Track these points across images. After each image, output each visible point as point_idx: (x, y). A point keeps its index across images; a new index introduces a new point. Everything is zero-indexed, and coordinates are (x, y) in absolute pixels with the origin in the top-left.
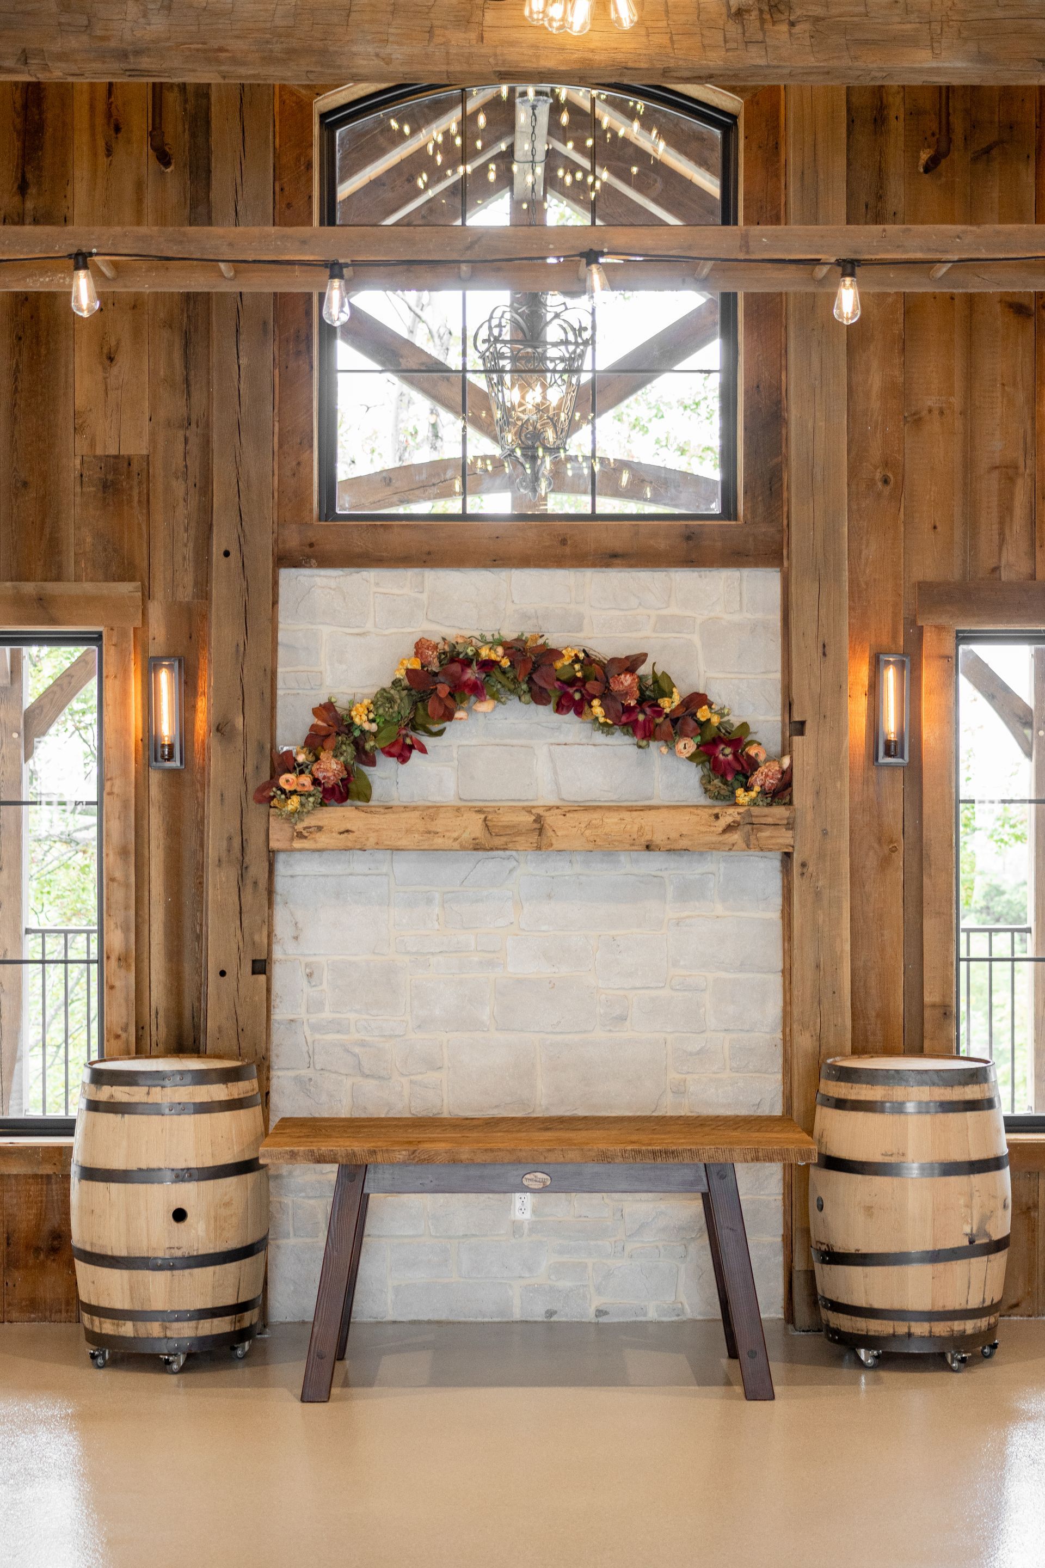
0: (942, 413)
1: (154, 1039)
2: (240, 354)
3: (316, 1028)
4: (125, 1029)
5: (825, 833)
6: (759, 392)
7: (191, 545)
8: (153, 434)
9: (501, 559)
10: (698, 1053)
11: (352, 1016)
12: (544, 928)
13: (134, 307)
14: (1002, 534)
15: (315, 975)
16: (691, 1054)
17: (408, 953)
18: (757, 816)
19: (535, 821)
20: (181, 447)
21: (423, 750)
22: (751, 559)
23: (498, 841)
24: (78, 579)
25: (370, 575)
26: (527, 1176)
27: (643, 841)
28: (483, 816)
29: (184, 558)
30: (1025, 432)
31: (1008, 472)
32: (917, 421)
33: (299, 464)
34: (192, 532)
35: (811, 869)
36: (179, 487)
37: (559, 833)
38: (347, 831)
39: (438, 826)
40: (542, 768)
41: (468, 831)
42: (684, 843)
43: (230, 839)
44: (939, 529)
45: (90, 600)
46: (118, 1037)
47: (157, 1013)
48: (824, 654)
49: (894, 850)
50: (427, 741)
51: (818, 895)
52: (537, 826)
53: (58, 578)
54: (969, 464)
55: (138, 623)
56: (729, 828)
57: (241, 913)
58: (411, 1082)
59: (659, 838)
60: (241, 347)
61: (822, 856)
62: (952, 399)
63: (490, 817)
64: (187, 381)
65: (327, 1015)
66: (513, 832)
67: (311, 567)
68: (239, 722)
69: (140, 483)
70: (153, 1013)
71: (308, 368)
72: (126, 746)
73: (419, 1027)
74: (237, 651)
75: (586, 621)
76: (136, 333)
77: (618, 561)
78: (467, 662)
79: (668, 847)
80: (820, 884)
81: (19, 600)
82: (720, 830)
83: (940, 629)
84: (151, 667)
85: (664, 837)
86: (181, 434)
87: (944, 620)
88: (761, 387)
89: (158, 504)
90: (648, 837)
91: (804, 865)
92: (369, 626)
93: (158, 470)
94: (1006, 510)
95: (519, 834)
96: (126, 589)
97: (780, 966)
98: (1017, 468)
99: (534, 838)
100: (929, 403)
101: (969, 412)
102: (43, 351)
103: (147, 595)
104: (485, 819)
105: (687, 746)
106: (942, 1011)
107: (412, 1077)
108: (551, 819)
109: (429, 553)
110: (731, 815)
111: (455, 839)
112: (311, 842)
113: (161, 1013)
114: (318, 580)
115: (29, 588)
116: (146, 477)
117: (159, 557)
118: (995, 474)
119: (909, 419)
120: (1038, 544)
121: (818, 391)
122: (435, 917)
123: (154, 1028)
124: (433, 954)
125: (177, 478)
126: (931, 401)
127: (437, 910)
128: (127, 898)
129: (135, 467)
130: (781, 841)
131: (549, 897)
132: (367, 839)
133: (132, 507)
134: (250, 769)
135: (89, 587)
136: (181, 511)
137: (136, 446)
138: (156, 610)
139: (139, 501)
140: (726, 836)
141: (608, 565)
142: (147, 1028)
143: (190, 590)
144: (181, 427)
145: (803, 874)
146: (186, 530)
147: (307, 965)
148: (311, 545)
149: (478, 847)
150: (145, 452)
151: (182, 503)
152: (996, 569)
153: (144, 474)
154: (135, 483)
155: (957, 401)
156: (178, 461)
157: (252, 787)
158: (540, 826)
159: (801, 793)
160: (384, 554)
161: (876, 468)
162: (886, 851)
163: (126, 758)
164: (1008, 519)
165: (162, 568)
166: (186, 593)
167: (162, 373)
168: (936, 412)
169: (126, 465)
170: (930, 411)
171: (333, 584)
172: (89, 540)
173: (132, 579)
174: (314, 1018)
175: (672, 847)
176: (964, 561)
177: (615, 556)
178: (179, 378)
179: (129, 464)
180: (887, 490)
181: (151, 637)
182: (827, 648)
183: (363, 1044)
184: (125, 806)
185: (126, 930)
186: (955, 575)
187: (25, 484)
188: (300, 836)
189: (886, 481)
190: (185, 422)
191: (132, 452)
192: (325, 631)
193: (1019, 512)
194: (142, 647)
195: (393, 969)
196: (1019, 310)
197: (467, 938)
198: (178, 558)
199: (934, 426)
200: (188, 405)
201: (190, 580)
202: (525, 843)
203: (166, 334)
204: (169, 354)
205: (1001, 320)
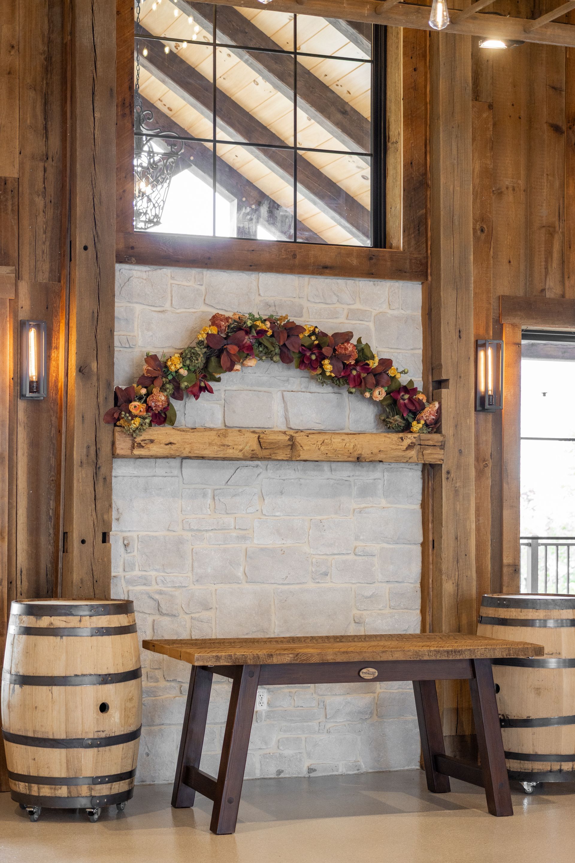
0: (514, 190)
1: (19, 590)
2: (96, 109)
3: (129, 582)
4: (1, 583)
5: (460, 452)
6: (412, 167)
7: (48, 243)
8: (22, 164)
9: (256, 265)
10: (370, 597)
11: (153, 573)
12: (277, 514)
13: (9, 73)
14: (546, 268)
15: (130, 546)
16: (367, 598)
17: (192, 530)
18: (423, 440)
19: (289, 440)
20: (41, 174)
21: (211, 391)
22: (408, 274)
23: (266, 453)
25: (167, 272)
26: (364, 670)
27: (356, 454)
28: (257, 435)
29: (43, 252)
30: (559, 206)
31: (551, 231)
32: (500, 194)
33: (124, 191)
34: (49, 234)
35: (452, 476)
36: (40, 202)
37: (305, 448)
38: (171, 443)
39: (228, 441)
40: (277, 407)
41: (249, 445)
42: (381, 456)
43: (88, 447)
44: (512, 263)
47: (21, 572)
48: (460, 337)
49: (486, 466)
50: (212, 384)
51: (456, 491)
52: (290, 443)
54: (529, 223)
55: (12, 297)
56: (410, 447)
57: (95, 499)
58: (192, 618)
59: (366, 453)
60: (95, 105)
61: (458, 467)
62: (520, 182)
63: (262, 436)
64: (46, 128)
65: (137, 573)
66: (274, 446)
67: (131, 263)
68: (94, 366)
69: (13, 197)
70: (19, 572)
71: (130, 125)
72: (3, 383)
73: (197, 581)
74: (93, 317)
75: (305, 311)
76: (10, 91)
77: (327, 271)
78: (248, 331)
79: (371, 459)
80: (458, 485)
82: (405, 448)
83: (514, 326)
84: (21, 327)
85: (369, 452)
86: (41, 164)
87: (516, 321)
88: (413, 163)
89: (25, 214)
90: (359, 452)
91: (448, 473)
92: (167, 306)
93: (25, 189)
94: (549, 254)
95: (279, 448)
96: (4, 271)
97: (421, 540)
98: (555, 228)
99: (288, 451)
100: (507, 183)
101: (530, 191)
103: (18, 277)
104: (259, 438)
105: (380, 394)
106: (514, 569)
107: (193, 615)
108: (300, 439)
109: (209, 258)
110: (409, 438)
111: (241, 451)
112: (146, 450)
113: (24, 572)
114: (134, 272)
116: (17, 194)
117: (26, 250)
118: (543, 231)
119: (495, 192)
120: (566, 277)
121: (456, 167)
122: (208, 506)
123: (19, 582)
124: (207, 531)
125: (39, 196)
126: (508, 182)
127: (209, 501)
128: (3, 490)
129: (9, 186)
130: (436, 456)
131: (282, 493)
132: (185, 449)
133: (7, 214)
134: (101, 399)
136: (41, 219)
137: (9, 172)
138: (24, 288)
139: (12, 210)
140: (408, 452)
141: (321, 274)
142: (14, 583)
143: (47, 275)
144: (41, 160)
145: (448, 478)
146: (45, 232)
147: (124, 539)
148: (132, 248)
149: (254, 457)
150: (16, 176)
151: (42, 214)
152: (543, 290)
153: (16, 192)
154: (9, 197)
155: (522, 182)
156: (40, 185)
157: (103, 412)
158: (292, 444)
159: (447, 426)
160: (181, 257)
161: (477, 221)
162: (482, 467)
163: (3, 391)
164: (550, 259)
165: (28, 259)
166: (44, 277)
167: (28, 121)
168: (511, 189)
169: (3, 184)
170: (507, 188)
171: (144, 276)
173: (7, 264)
174: (128, 575)
175: (373, 459)
176: (526, 284)
177: (326, 267)
178: (40, 125)
179: (5, 184)
180: (483, 236)
181: (20, 306)
182: (461, 333)
183: (160, 593)
184: (2, 425)
185: (2, 513)
186: (521, 293)
188: (140, 446)
189: (482, 231)
190: (45, 157)
191: (7, 175)
192: (138, 308)
193: (556, 255)
194: (15, 313)
195: (180, 541)
196: (557, 129)
197: (229, 520)
198: (39, 252)
199: (509, 198)
200: (46, 145)
201: (46, 267)
202: (282, 455)
203: (32, 94)
204: (34, 108)
205: (547, 134)
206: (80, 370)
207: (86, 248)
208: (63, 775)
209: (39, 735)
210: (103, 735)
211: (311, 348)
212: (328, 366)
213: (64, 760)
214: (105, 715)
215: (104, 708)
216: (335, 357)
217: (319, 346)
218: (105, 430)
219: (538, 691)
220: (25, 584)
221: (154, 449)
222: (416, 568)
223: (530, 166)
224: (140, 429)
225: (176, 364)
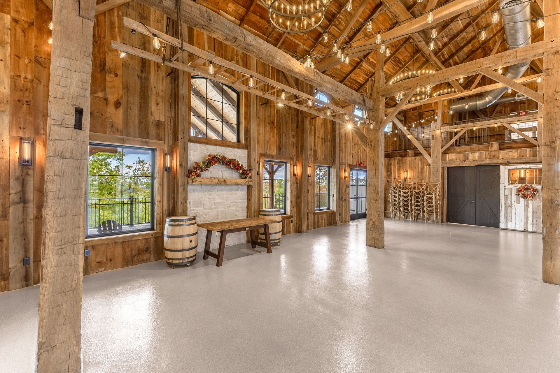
3: (190, 211)
4: (160, 213)
5: (255, 182)
7: (171, 137)
8: (165, 118)
9: (216, 145)
11: (195, 208)
12: (220, 195)
13: (162, 97)
14: (267, 149)
15: (190, 203)
16: (237, 211)
17: (203, 199)
20: (170, 121)
21: (208, 170)
22: (245, 148)
23: (220, 183)
24: (152, 139)
25: (198, 145)
26: (246, 228)
33: (189, 127)
35: (253, 187)
36: (169, 127)
37: (227, 182)
38: (201, 181)
39: (213, 181)
40: (221, 173)
41: (217, 181)
42: (240, 184)
43: (182, 182)
44: (262, 147)
45: (155, 143)
46: (159, 214)
48: (255, 161)
50: (208, 169)
51: (254, 191)
53: (149, 139)
54: (264, 140)
55: (163, 148)
56: (247, 182)
57: (184, 194)
58: (203, 217)
59: (237, 183)
60: (183, 107)
61: (254, 185)
62: (263, 132)
63: (219, 180)
64: (171, 111)
65: (192, 208)
66: (221, 182)
67: (191, 142)
68: (184, 164)
72: (161, 167)
73: (204, 209)
74: (183, 154)
76: (162, 101)
77: (230, 147)
78: (216, 158)
80: (254, 189)
81: (142, 142)
82: (245, 182)
84: (165, 155)
86: (170, 119)
87: (263, 158)
88: (246, 127)
89: (166, 129)
92: (198, 152)
93: (166, 123)
96: (161, 142)
101: (265, 134)
102: (146, 100)
103: (164, 143)
105: (241, 171)
108: (226, 180)
109: (207, 142)
110: (247, 180)
111: (215, 183)
113: (166, 210)
114: (191, 144)
115: (144, 140)
116: (164, 125)
117: (166, 138)
118: (267, 142)
121: (254, 128)
124: (206, 199)
126: (261, 132)
127: (207, 193)
128: (161, 192)
129: (162, 123)
130: (250, 183)
133: (161, 129)
134: (185, 172)
135: (154, 141)
136: (170, 131)
137: (162, 119)
138: (166, 146)
139: (163, 128)
143: (171, 144)
145: (251, 188)
146: (171, 134)
148: (190, 139)
149: (218, 184)
150: (164, 121)
152: (267, 153)
154: (162, 125)
156: (169, 123)
157: (185, 174)
158: (225, 181)
159: (252, 178)
161: (257, 139)
163: (161, 169)
165: (167, 140)
166: (170, 144)
167: (167, 109)
169: (160, 122)
171: (193, 145)
172: (154, 133)
174: (190, 209)
176: (264, 151)
178: (170, 110)
181: (165, 150)
183: (197, 212)
184: (161, 177)
185: (161, 197)
187: (142, 122)
188: (194, 182)
189: (258, 141)
190: (171, 117)
191: (162, 120)
192: (192, 152)
193: (269, 146)
194: (164, 152)
195: (201, 201)
196: (269, 123)
197: (211, 197)
198: (169, 138)
199: (261, 135)
200: (171, 115)
201: (171, 142)
202: (223, 183)
203: (167, 103)
204: (168, 106)
205: (267, 124)
206: (181, 165)
207: (181, 138)
208: (181, 258)
209: (176, 249)
210: (191, 247)
211: (228, 162)
212: (232, 166)
213: (182, 254)
214: (191, 243)
215: (191, 241)
216: (233, 164)
217: (230, 162)
218: (186, 179)
219: (273, 228)
220: (166, 212)
221: (197, 183)
222: (246, 204)
223: (265, 130)
224: (194, 178)
225: (201, 164)
